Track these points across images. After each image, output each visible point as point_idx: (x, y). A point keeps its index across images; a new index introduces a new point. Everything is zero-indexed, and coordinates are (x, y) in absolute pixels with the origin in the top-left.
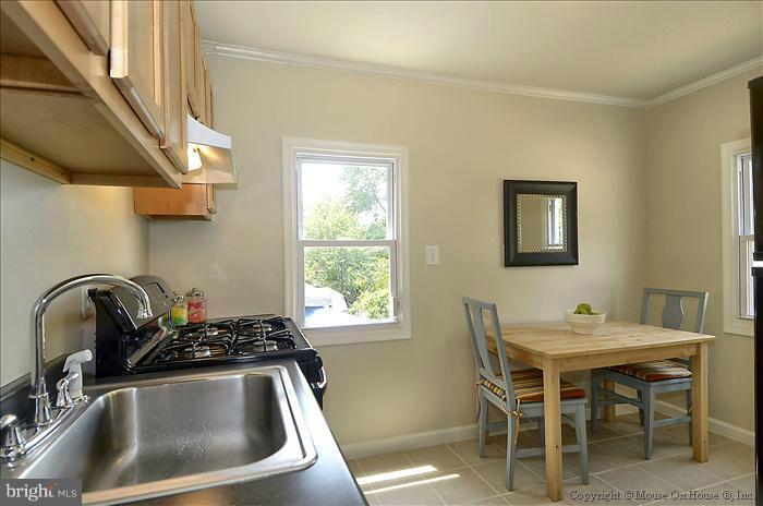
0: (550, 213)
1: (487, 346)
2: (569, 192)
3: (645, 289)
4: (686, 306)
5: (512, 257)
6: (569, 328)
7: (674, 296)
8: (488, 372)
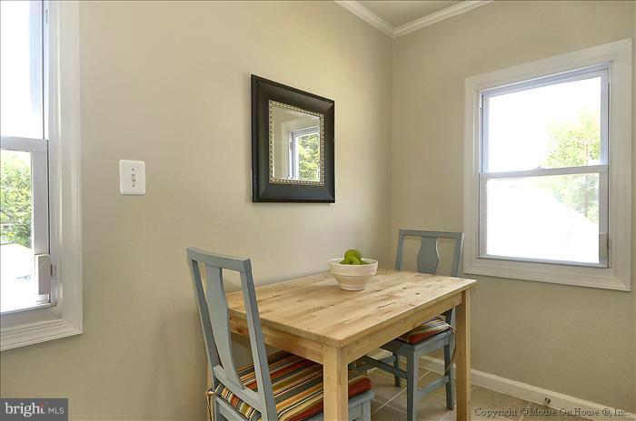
0: (290, 151)
1: (230, 326)
2: (326, 111)
3: (401, 231)
4: (442, 249)
5: (263, 188)
6: (332, 281)
7: (429, 238)
8: (226, 373)
